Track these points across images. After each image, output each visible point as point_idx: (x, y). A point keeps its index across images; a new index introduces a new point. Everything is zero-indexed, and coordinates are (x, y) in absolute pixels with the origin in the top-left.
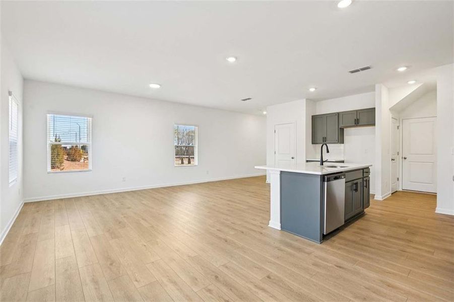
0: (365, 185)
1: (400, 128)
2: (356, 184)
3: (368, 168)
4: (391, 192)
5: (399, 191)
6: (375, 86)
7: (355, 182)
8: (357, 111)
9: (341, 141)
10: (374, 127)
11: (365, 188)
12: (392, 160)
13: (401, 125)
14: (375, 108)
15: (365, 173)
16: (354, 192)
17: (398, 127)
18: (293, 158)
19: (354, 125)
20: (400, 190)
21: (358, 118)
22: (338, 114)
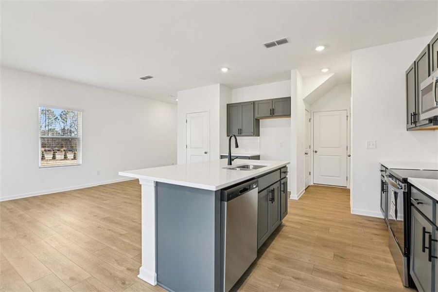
0: (282, 189)
1: (312, 120)
2: (273, 191)
3: (285, 167)
4: (304, 188)
5: (311, 186)
6: (290, 71)
7: (271, 188)
8: (272, 100)
9: (257, 133)
10: (289, 118)
11: (282, 192)
12: (306, 154)
13: (312, 118)
14: (290, 98)
15: (282, 174)
16: (270, 202)
17: (310, 119)
18: (206, 153)
19: (269, 115)
20: (312, 184)
21: (274, 107)
22: (254, 102)
